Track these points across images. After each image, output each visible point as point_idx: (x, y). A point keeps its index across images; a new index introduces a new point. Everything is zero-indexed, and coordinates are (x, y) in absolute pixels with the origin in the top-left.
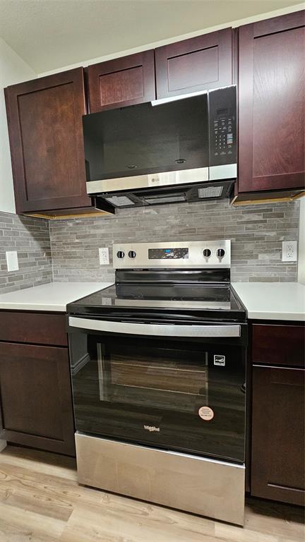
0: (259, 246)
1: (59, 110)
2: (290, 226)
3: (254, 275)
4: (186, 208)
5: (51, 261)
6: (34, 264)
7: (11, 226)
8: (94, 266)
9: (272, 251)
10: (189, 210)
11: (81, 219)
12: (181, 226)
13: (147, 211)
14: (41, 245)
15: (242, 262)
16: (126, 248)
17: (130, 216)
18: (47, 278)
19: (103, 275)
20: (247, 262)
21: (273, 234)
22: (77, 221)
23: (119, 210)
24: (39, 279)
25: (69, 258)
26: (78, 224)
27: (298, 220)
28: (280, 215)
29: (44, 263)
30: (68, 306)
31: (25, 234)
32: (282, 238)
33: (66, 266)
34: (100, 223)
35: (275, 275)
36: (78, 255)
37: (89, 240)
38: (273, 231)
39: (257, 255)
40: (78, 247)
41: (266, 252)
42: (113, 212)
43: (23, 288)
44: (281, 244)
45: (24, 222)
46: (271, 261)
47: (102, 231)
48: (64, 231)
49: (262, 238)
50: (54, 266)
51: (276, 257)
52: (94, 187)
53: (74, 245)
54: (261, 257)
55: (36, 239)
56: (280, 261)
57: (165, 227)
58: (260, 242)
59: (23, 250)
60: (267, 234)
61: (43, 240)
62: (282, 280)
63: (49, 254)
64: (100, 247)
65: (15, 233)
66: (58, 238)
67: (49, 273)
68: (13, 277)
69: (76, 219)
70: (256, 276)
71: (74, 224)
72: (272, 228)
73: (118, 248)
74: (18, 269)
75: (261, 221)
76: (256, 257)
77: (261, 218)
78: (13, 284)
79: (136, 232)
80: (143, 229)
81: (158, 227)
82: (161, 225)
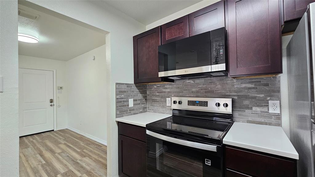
0: (253, 102)
1: (151, 43)
2: (274, 92)
3: (250, 119)
4: (209, 80)
5: (147, 103)
6: (139, 104)
7: (132, 89)
8: (164, 106)
9: (262, 106)
10: (210, 81)
11: (159, 84)
12: (206, 89)
13: (189, 81)
14: (143, 96)
15: (242, 111)
16: (177, 99)
17: (181, 83)
18: (144, 110)
19: (168, 111)
20: (245, 111)
21: (262, 96)
22: (158, 85)
23: (176, 80)
24: (141, 110)
25: (154, 102)
26: (158, 86)
27: (279, 88)
28: (267, 85)
29: (144, 104)
30: (147, 125)
31: (137, 92)
32: (269, 98)
33: (153, 105)
34: (168, 86)
35: (265, 120)
36: (158, 101)
37: (163, 94)
38: (262, 94)
39: (252, 108)
40: (158, 97)
41: (258, 106)
42: (173, 82)
43: (134, 114)
44: (268, 102)
45: (137, 87)
46: (262, 112)
47: (168, 90)
48: (153, 89)
49: (255, 98)
50: (148, 105)
51: (265, 109)
52: (162, 74)
53: (156, 96)
54: (254, 108)
55: (141, 93)
56: (268, 113)
57: (197, 89)
58: (253, 100)
59: (135, 98)
60: (258, 96)
61: (144, 93)
62: (270, 124)
63: (146, 99)
64: (167, 98)
65: (133, 92)
66: (150, 93)
67: (146, 108)
68: (131, 109)
69: (158, 84)
70: (251, 120)
71: (157, 87)
72: (261, 92)
73: (174, 99)
74: (133, 106)
75: (254, 88)
76: (251, 108)
77: (253, 86)
78: (131, 112)
79: (184, 91)
80: (187, 90)
81: (194, 89)
82: (196, 88)
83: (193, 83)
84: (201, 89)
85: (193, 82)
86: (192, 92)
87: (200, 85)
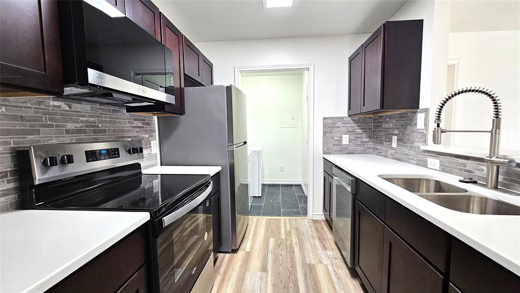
2: (152, 131)
13: (56, 103)
27: (155, 127)
32: (150, 139)
35: (150, 163)
38: (147, 134)
41: (145, 148)
44: (151, 143)
46: (148, 154)
49: (143, 139)
51: (149, 151)
57: (78, 125)
60: (145, 136)
75: (142, 127)
77: (141, 124)
79: (41, 129)
80: (51, 126)
81: (71, 124)
82: (75, 122)
83: (67, 111)
84: (87, 126)
85: (68, 109)
86: (68, 132)
87: (84, 116)
